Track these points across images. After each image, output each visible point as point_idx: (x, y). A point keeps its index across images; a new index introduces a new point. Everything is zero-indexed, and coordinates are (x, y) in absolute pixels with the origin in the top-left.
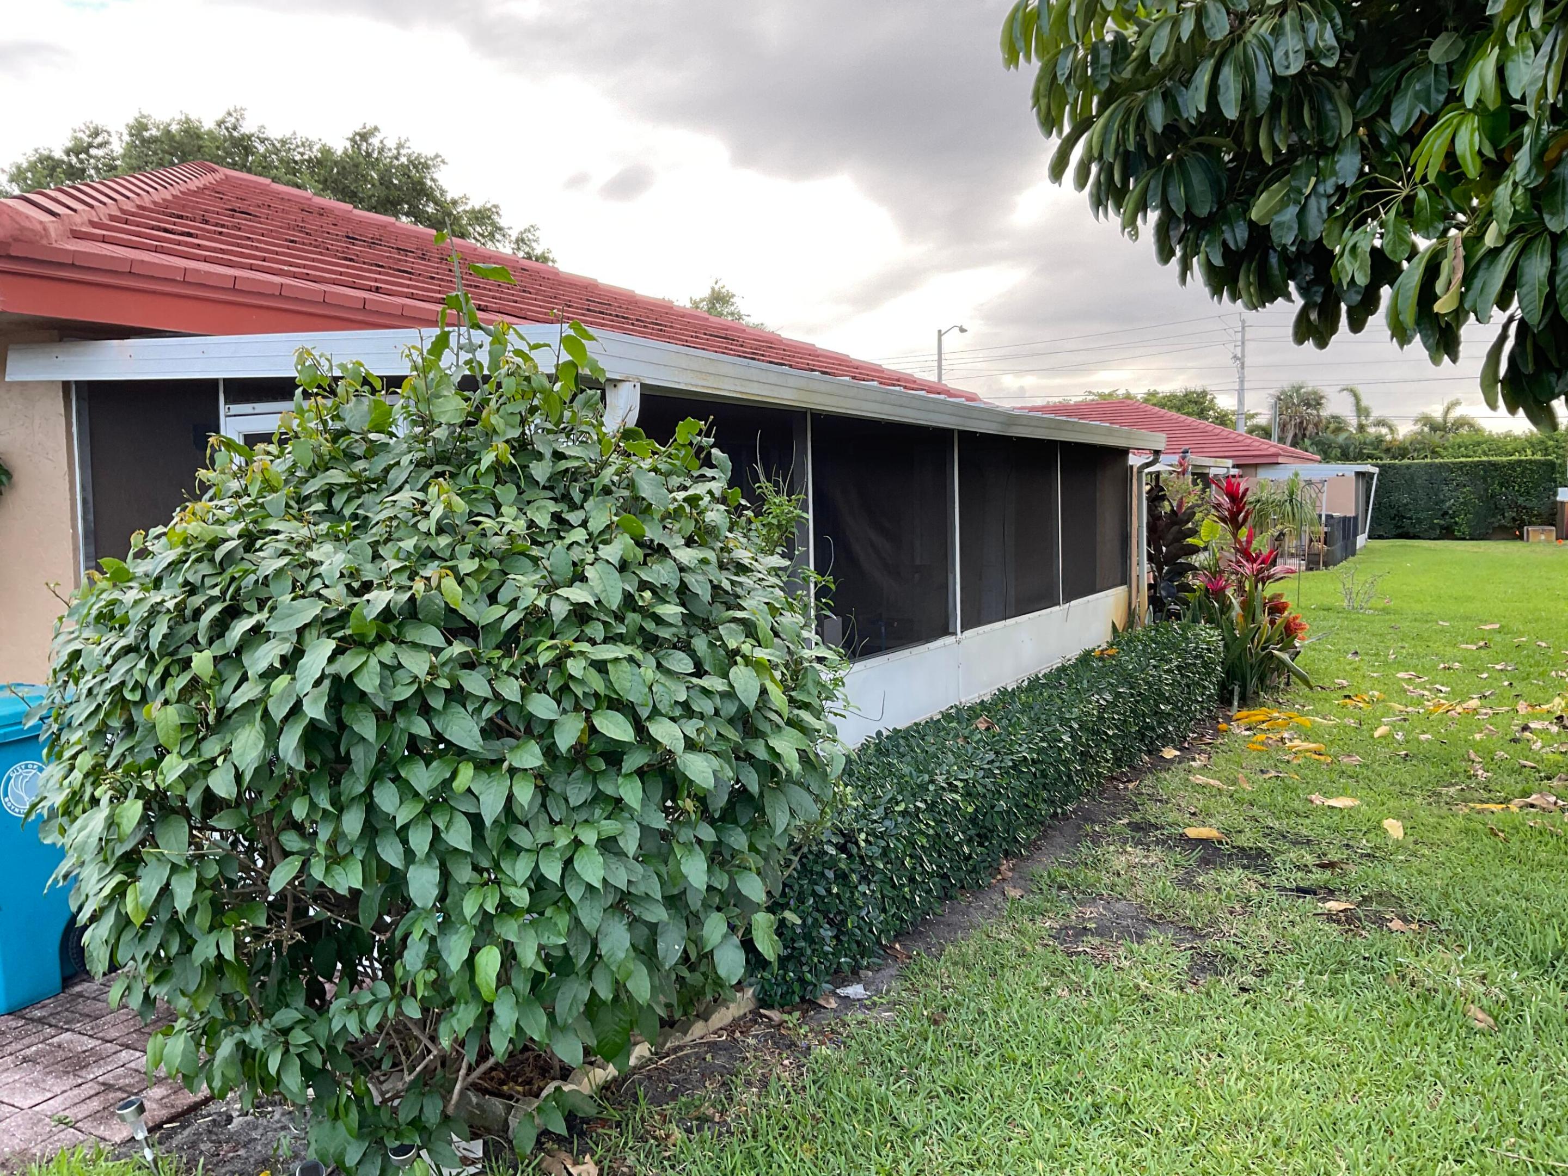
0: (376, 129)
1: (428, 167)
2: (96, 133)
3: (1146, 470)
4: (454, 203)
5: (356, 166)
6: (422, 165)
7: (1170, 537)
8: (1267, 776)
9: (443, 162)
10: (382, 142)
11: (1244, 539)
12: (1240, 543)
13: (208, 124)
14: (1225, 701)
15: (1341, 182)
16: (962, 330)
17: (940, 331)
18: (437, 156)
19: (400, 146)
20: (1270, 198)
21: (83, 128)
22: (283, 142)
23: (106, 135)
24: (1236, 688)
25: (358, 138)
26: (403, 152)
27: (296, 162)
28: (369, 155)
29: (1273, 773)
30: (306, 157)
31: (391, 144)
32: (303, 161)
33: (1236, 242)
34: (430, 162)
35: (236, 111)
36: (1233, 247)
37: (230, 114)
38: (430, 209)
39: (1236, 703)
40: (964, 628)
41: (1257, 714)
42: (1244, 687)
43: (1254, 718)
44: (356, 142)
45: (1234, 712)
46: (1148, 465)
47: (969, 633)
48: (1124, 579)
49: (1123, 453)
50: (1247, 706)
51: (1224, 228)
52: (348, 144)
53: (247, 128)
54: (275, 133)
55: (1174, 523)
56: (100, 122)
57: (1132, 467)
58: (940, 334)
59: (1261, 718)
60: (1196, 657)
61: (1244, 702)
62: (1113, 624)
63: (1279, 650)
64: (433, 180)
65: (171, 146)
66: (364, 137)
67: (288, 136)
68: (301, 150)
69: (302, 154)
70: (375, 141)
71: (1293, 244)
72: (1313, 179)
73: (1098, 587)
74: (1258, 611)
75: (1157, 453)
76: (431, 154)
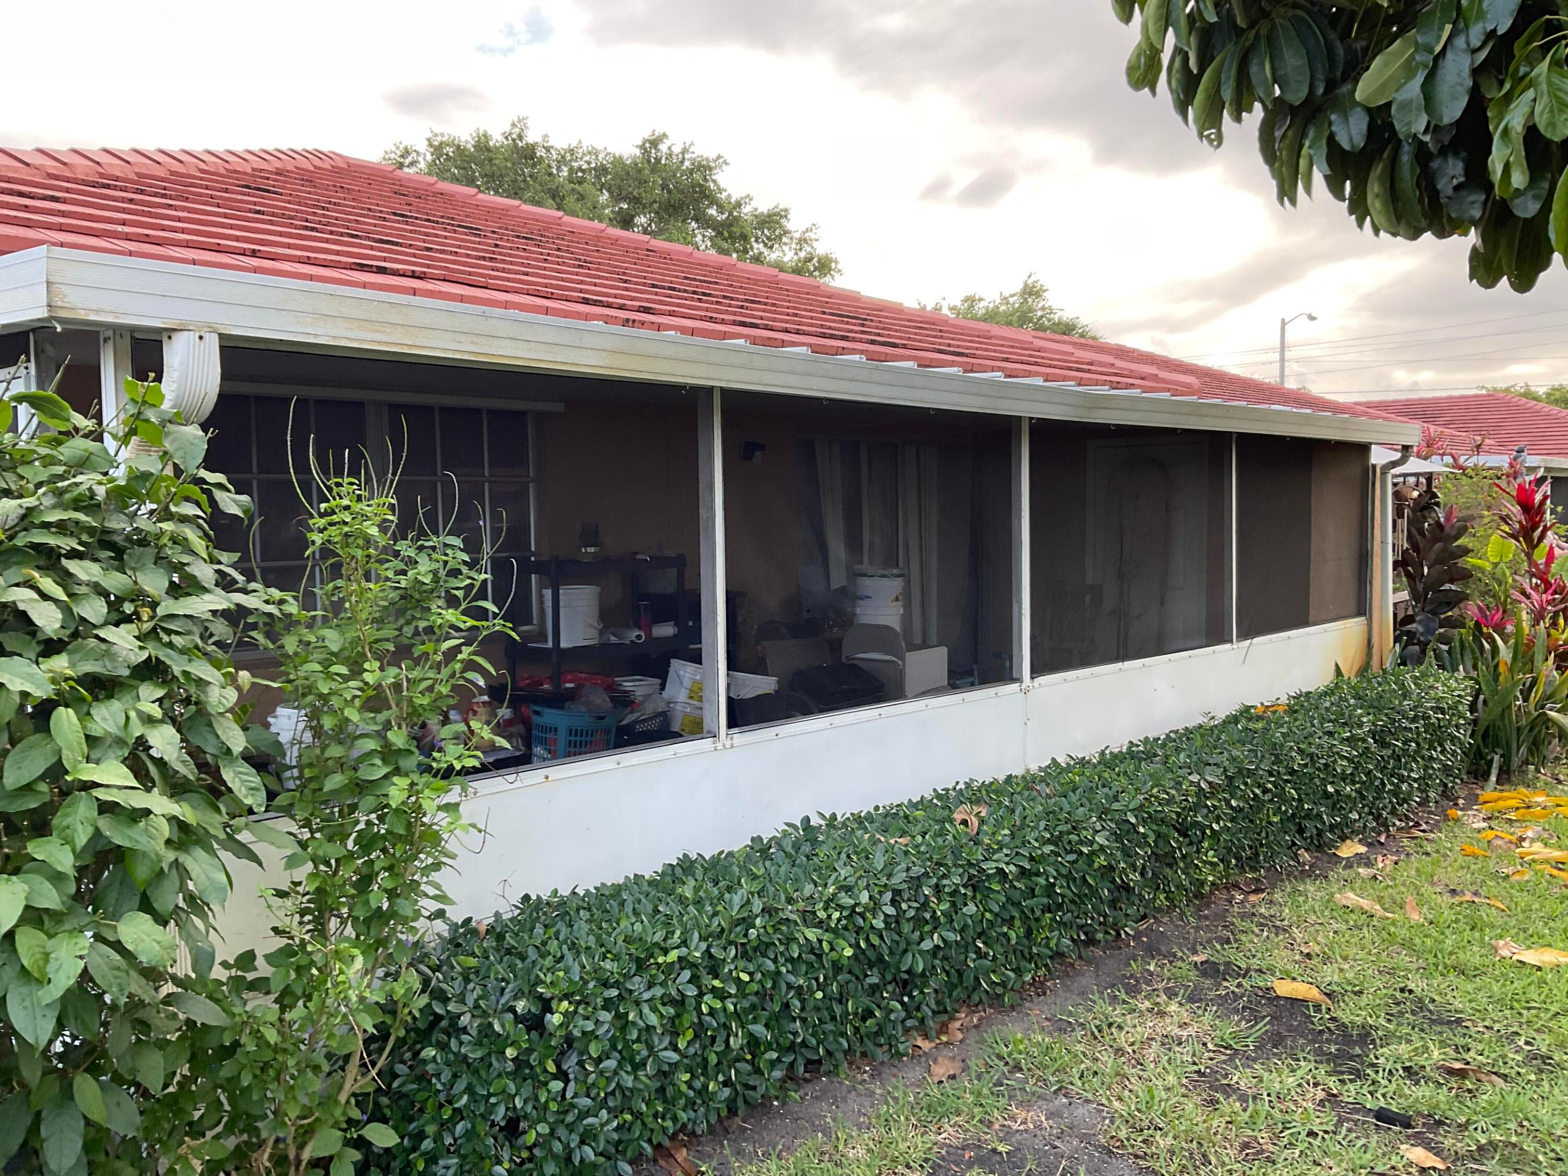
0: (665, 135)
1: (711, 169)
2: (406, 153)
3: (1393, 471)
4: (738, 205)
5: (640, 171)
6: (703, 168)
7: (1432, 556)
8: (1457, 900)
9: (725, 163)
10: (669, 148)
11: (1541, 561)
12: (1537, 566)
13: (497, 137)
14: (1479, 773)
15: (1490, 27)
16: (1312, 318)
17: (1283, 320)
18: (719, 157)
19: (684, 151)
20: (1385, 65)
21: (394, 149)
22: (572, 151)
23: (414, 154)
24: (1496, 758)
25: (647, 145)
26: (687, 156)
27: (583, 171)
28: (658, 160)
29: (1468, 897)
30: (593, 165)
31: (677, 150)
32: (590, 170)
33: (1351, 140)
34: (712, 164)
35: (519, 121)
36: (1346, 146)
37: (514, 125)
38: (712, 211)
39: (1493, 778)
40: (1037, 671)
41: (1512, 797)
42: (1506, 757)
43: (1501, 804)
44: (645, 150)
45: (1489, 791)
46: (1394, 464)
47: (1042, 680)
48: (1362, 608)
49: (1363, 449)
50: (1509, 781)
51: (1333, 117)
52: (638, 152)
53: (532, 137)
54: (560, 142)
55: (1436, 540)
56: (407, 142)
57: (1374, 466)
58: (1283, 324)
59: (1513, 803)
60: (1414, 720)
61: (1505, 777)
62: (1337, 666)
63: (1558, 711)
64: (715, 182)
65: (463, 161)
66: (655, 143)
67: (574, 144)
68: (587, 158)
69: (589, 163)
70: (663, 147)
71: (1426, 132)
72: (1448, 28)
73: (1311, 619)
74: (1539, 657)
75: (1406, 448)
76: (712, 156)
